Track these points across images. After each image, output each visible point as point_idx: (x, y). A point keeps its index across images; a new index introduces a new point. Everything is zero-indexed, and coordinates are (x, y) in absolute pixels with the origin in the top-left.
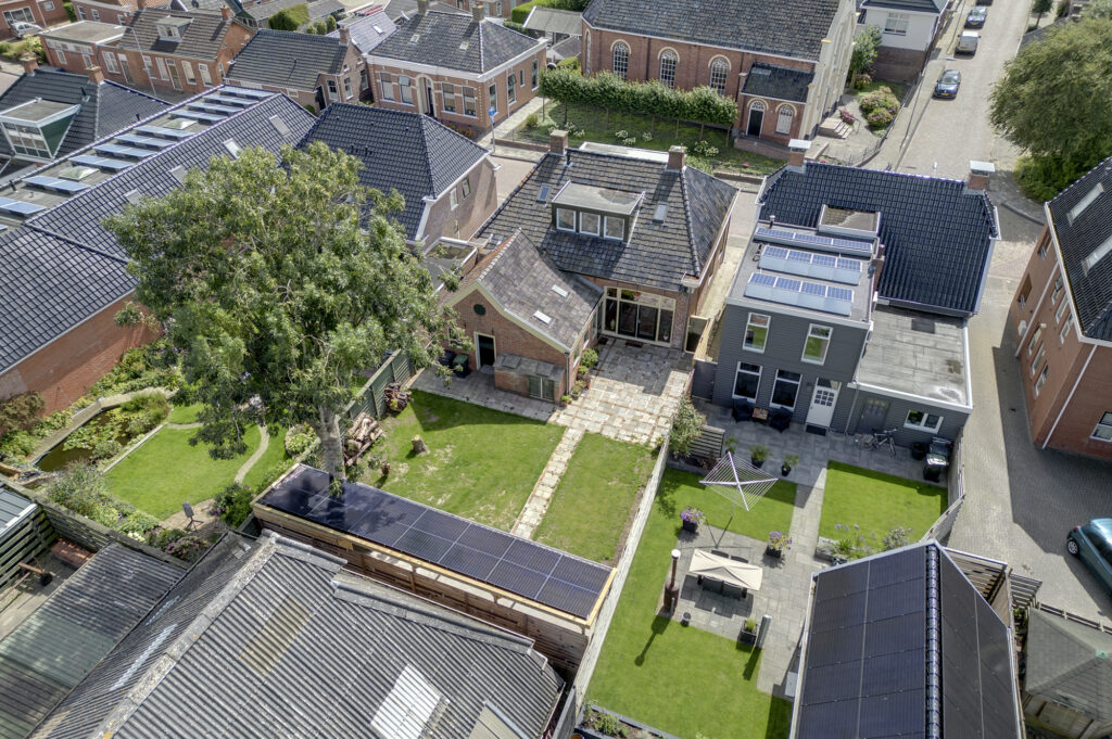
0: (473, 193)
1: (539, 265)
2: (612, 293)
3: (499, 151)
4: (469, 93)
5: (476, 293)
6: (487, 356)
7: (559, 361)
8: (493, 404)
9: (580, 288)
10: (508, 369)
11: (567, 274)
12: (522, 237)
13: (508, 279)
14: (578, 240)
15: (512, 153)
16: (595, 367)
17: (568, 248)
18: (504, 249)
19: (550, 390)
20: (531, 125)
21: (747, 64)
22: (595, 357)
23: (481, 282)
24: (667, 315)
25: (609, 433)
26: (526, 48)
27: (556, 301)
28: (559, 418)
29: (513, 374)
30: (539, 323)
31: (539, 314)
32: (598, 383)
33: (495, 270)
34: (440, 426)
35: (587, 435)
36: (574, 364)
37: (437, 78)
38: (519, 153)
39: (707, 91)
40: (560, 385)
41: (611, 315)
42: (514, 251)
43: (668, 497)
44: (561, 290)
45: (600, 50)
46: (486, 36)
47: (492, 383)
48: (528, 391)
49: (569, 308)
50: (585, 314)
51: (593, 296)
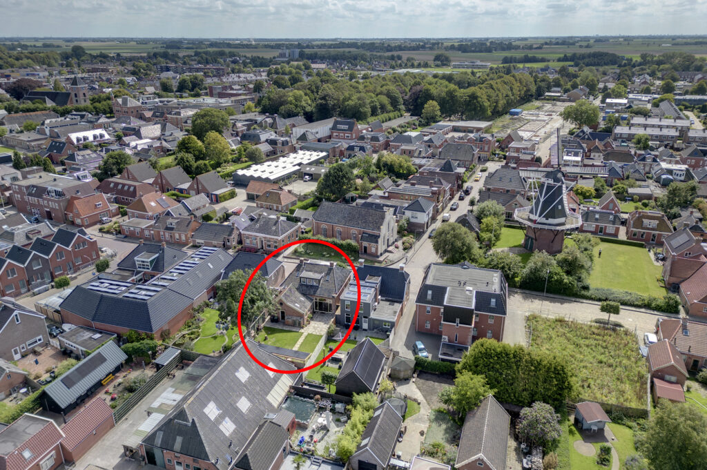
0: (278, 274)
1: (297, 292)
2: (316, 299)
3: (286, 260)
4: (276, 242)
5: (281, 300)
6: (283, 317)
7: (301, 316)
8: (285, 328)
9: (307, 298)
10: (289, 319)
11: (304, 295)
12: (292, 285)
13: (288, 296)
14: (307, 286)
15: (290, 260)
16: (312, 319)
17: (304, 288)
18: (287, 288)
19: (300, 324)
20: (296, 251)
21: (361, 233)
22: (311, 316)
23: (282, 297)
24: (330, 305)
25: (314, 333)
26: (293, 227)
27: (301, 301)
28: (302, 331)
29: (290, 320)
30: (297, 306)
31: (296, 305)
32: (313, 323)
33: (285, 294)
34: (271, 334)
35: (309, 334)
36: (306, 317)
37: (265, 238)
38: (292, 261)
39: (349, 241)
40: (302, 322)
41: (316, 306)
42: (290, 290)
43: (327, 345)
44: (302, 299)
45: (318, 227)
46: (281, 225)
47: (285, 324)
48: (294, 325)
49: (304, 303)
50: (309, 304)
51: (311, 300)
